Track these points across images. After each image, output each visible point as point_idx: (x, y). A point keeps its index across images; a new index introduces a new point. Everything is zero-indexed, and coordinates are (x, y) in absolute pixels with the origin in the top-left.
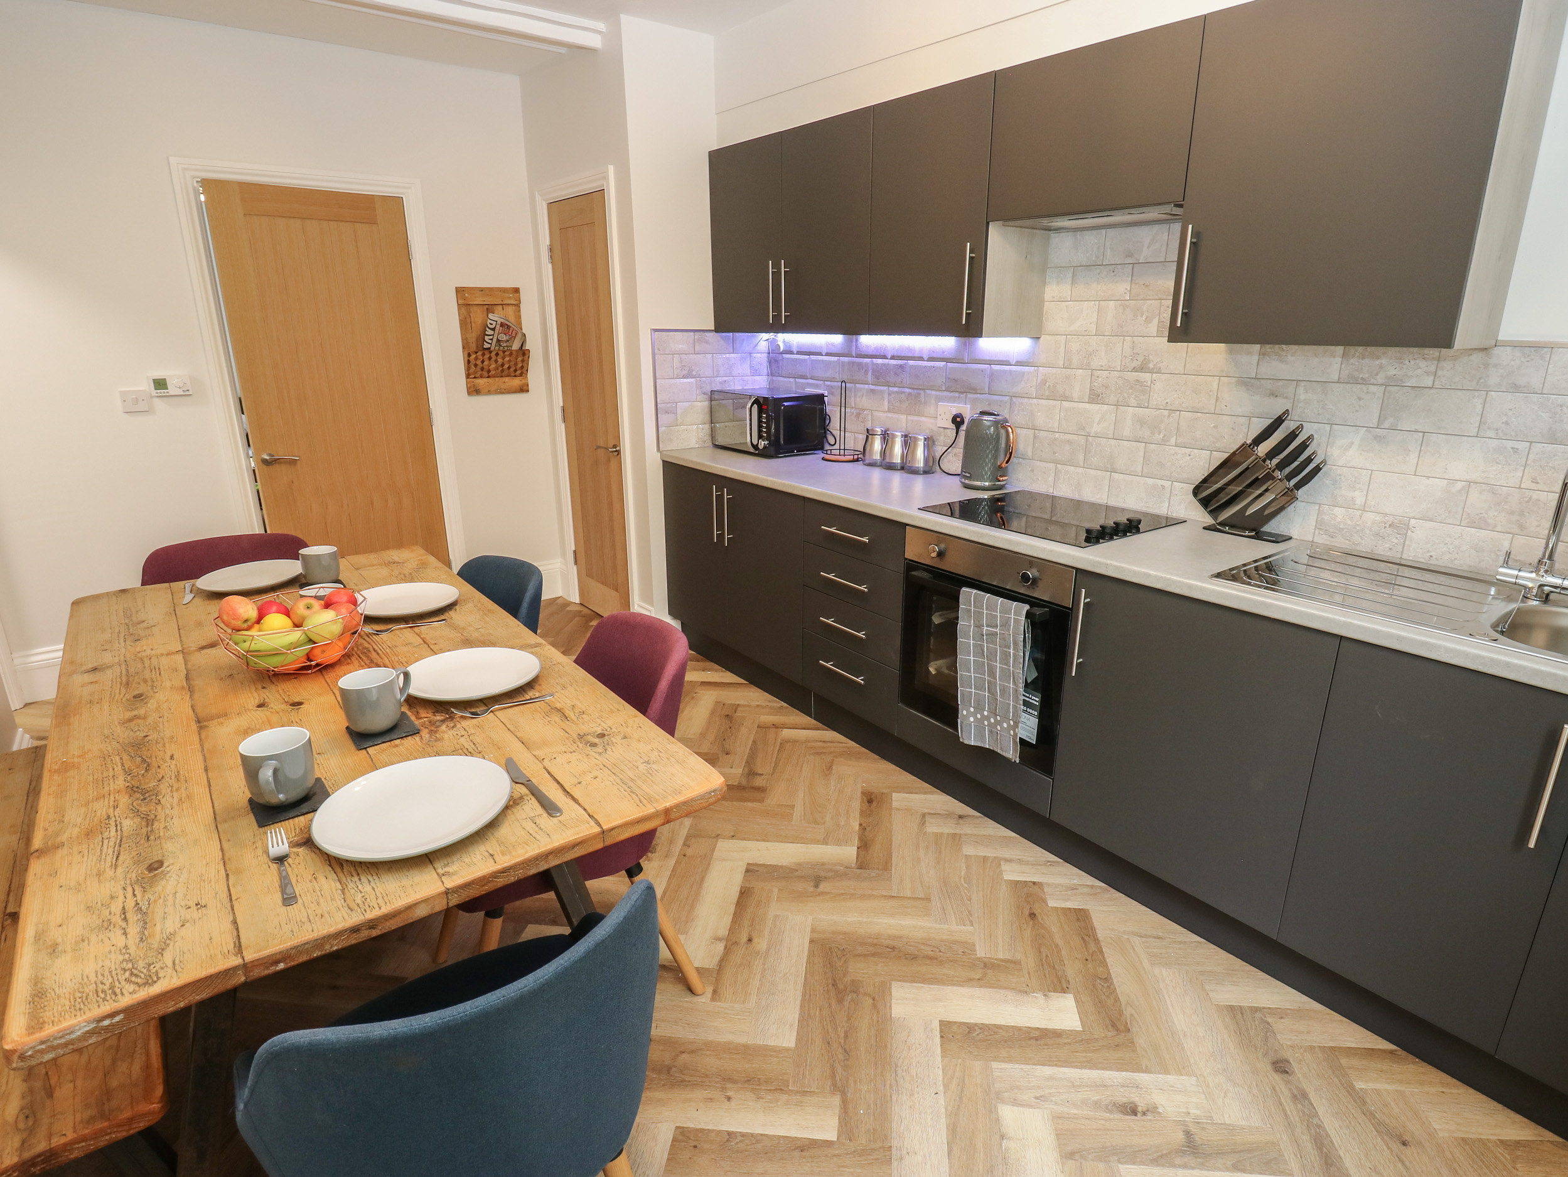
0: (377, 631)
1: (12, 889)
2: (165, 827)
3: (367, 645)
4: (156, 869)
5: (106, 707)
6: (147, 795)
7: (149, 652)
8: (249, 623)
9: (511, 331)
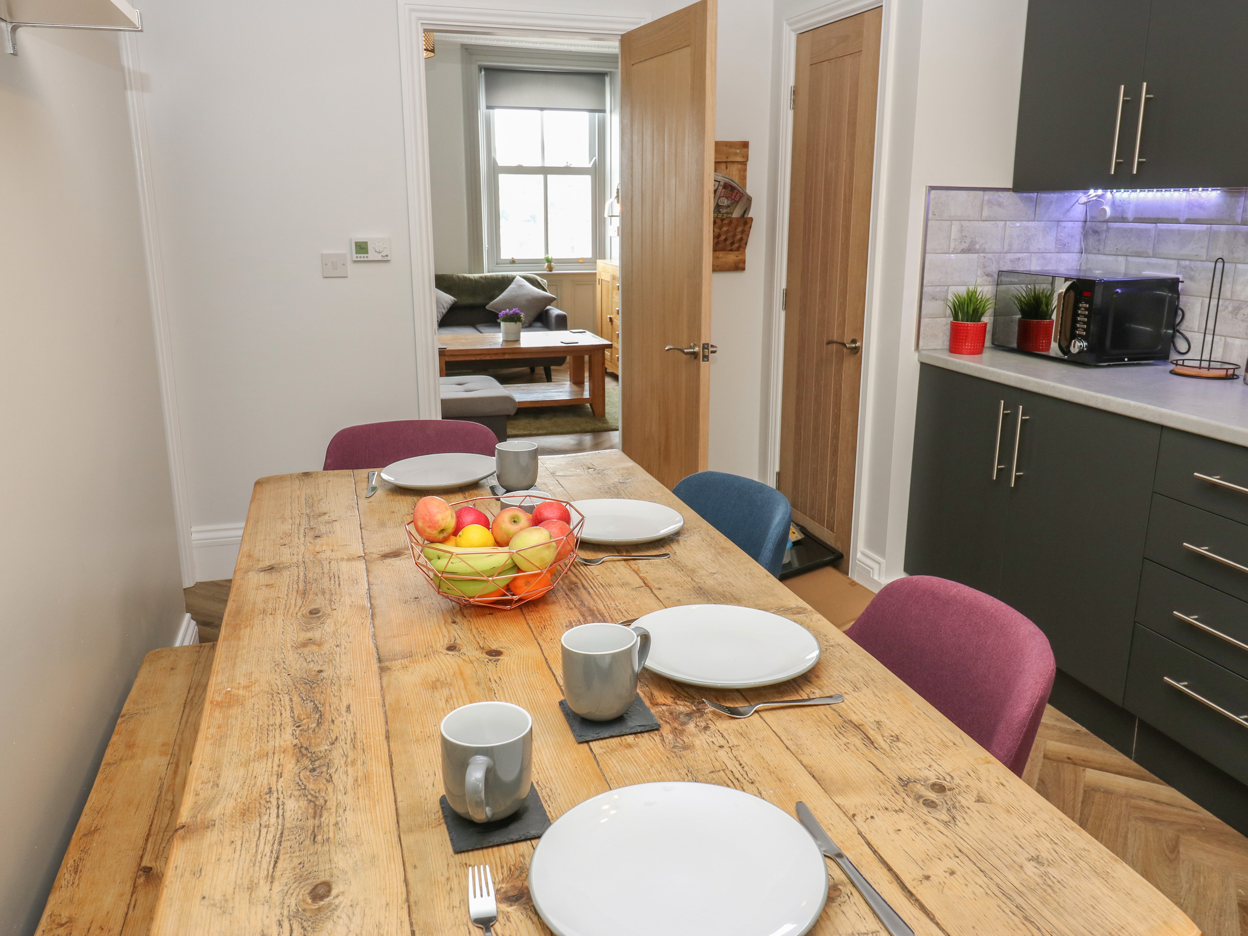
0: (585, 560)
1: (152, 832)
2: (336, 824)
3: (574, 579)
4: (322, 898)
5: (279, 622)
6: (317, 763)
7: (328, 553)
8: (445, 534)
9: (734, 194)
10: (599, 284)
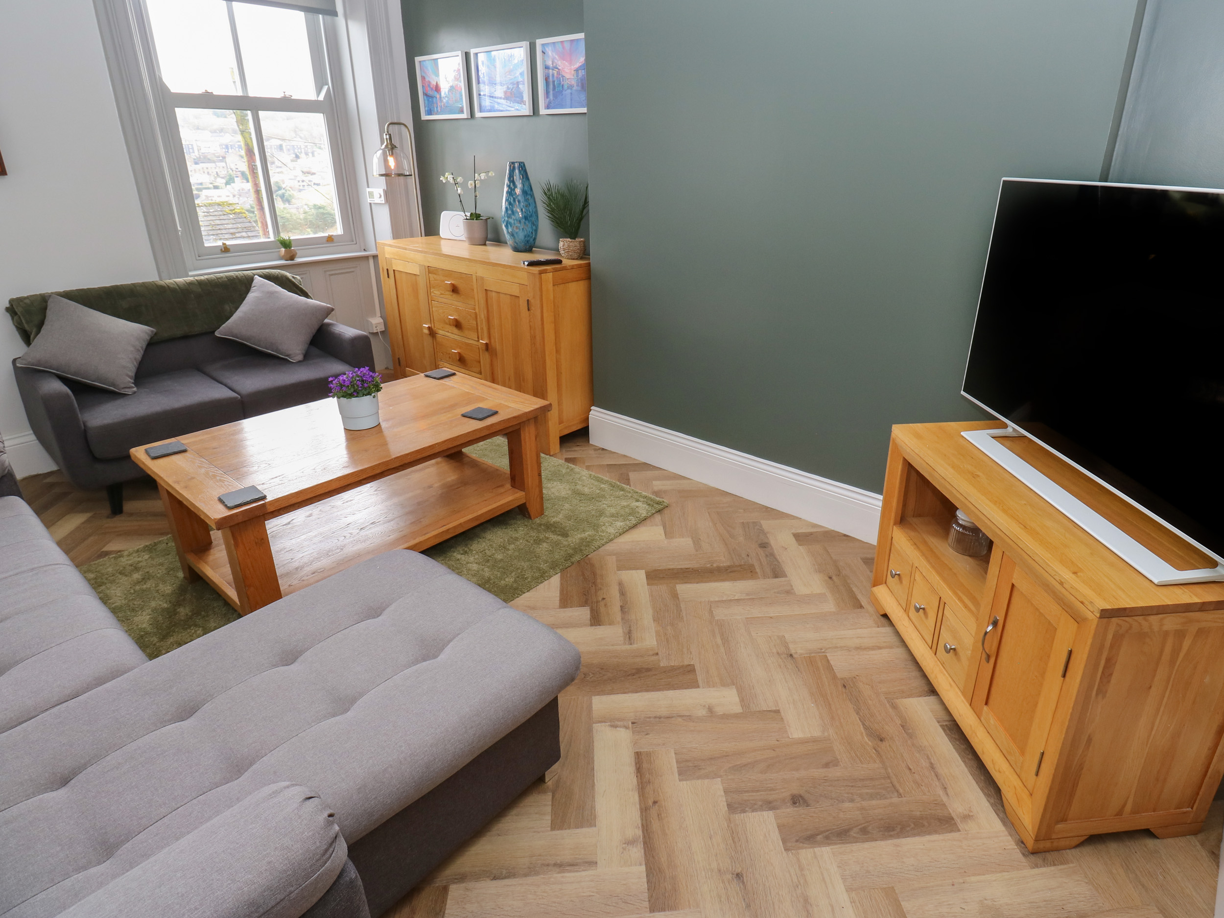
10: (388, 277)
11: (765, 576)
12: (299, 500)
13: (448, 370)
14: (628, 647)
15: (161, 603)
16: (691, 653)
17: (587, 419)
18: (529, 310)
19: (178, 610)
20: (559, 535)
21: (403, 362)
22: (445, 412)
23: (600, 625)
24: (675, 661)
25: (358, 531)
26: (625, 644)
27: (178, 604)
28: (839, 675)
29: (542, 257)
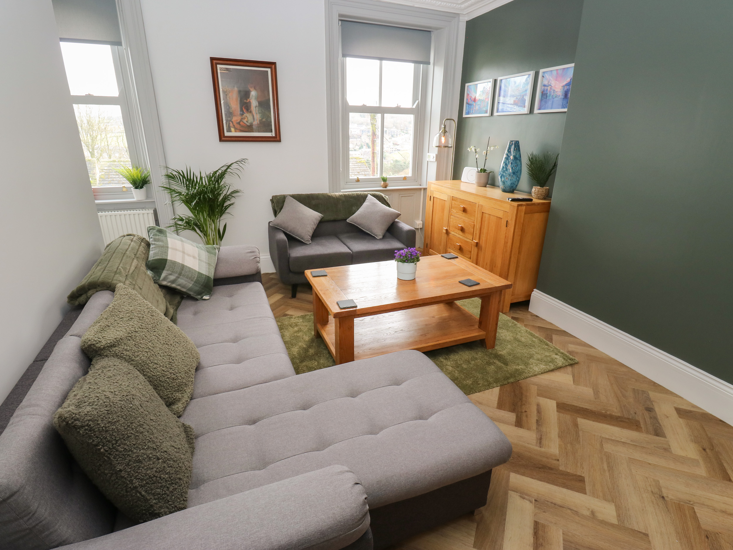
10: (430, 200)
11: (648, 432)
12: (372, 311)
13: (454, 254)
14: (539, 449)
15: (303, 344)
16: (583, 468)
17: (530, 296)
18: (506, 227)
19: (309, 350)
20: (502, 363)
21: (429, 246)
22: (450, 278)
23: (521, 428)
24: (570, 469)
25: (394, 333)
26: (536, 446)
27: (309, 347)
28: (703, 526)
29: (520, 197)
